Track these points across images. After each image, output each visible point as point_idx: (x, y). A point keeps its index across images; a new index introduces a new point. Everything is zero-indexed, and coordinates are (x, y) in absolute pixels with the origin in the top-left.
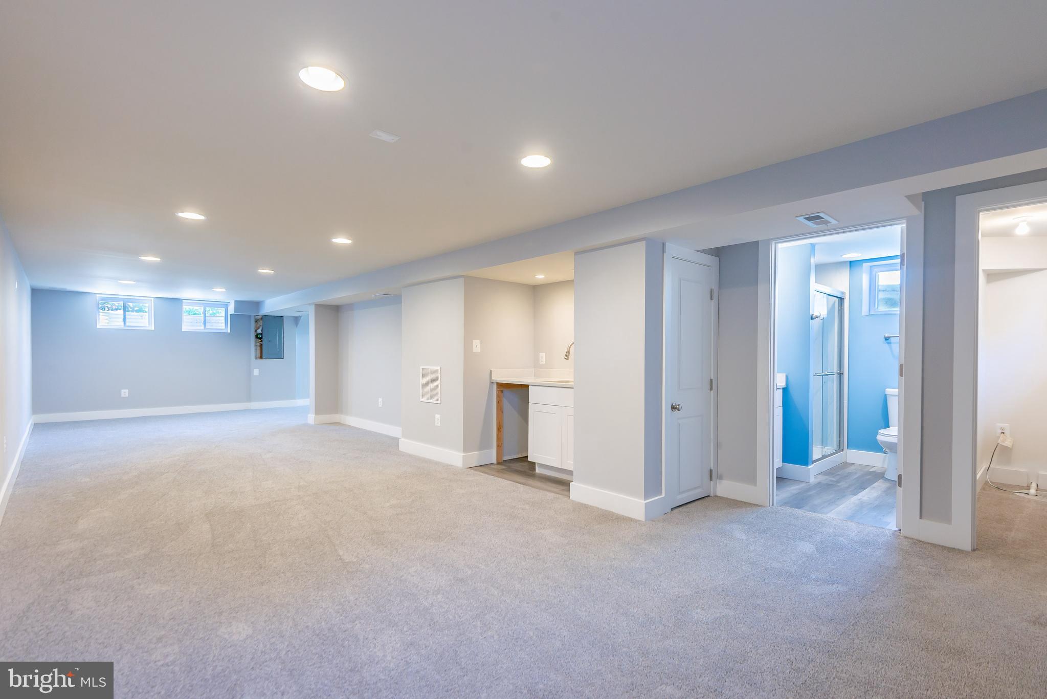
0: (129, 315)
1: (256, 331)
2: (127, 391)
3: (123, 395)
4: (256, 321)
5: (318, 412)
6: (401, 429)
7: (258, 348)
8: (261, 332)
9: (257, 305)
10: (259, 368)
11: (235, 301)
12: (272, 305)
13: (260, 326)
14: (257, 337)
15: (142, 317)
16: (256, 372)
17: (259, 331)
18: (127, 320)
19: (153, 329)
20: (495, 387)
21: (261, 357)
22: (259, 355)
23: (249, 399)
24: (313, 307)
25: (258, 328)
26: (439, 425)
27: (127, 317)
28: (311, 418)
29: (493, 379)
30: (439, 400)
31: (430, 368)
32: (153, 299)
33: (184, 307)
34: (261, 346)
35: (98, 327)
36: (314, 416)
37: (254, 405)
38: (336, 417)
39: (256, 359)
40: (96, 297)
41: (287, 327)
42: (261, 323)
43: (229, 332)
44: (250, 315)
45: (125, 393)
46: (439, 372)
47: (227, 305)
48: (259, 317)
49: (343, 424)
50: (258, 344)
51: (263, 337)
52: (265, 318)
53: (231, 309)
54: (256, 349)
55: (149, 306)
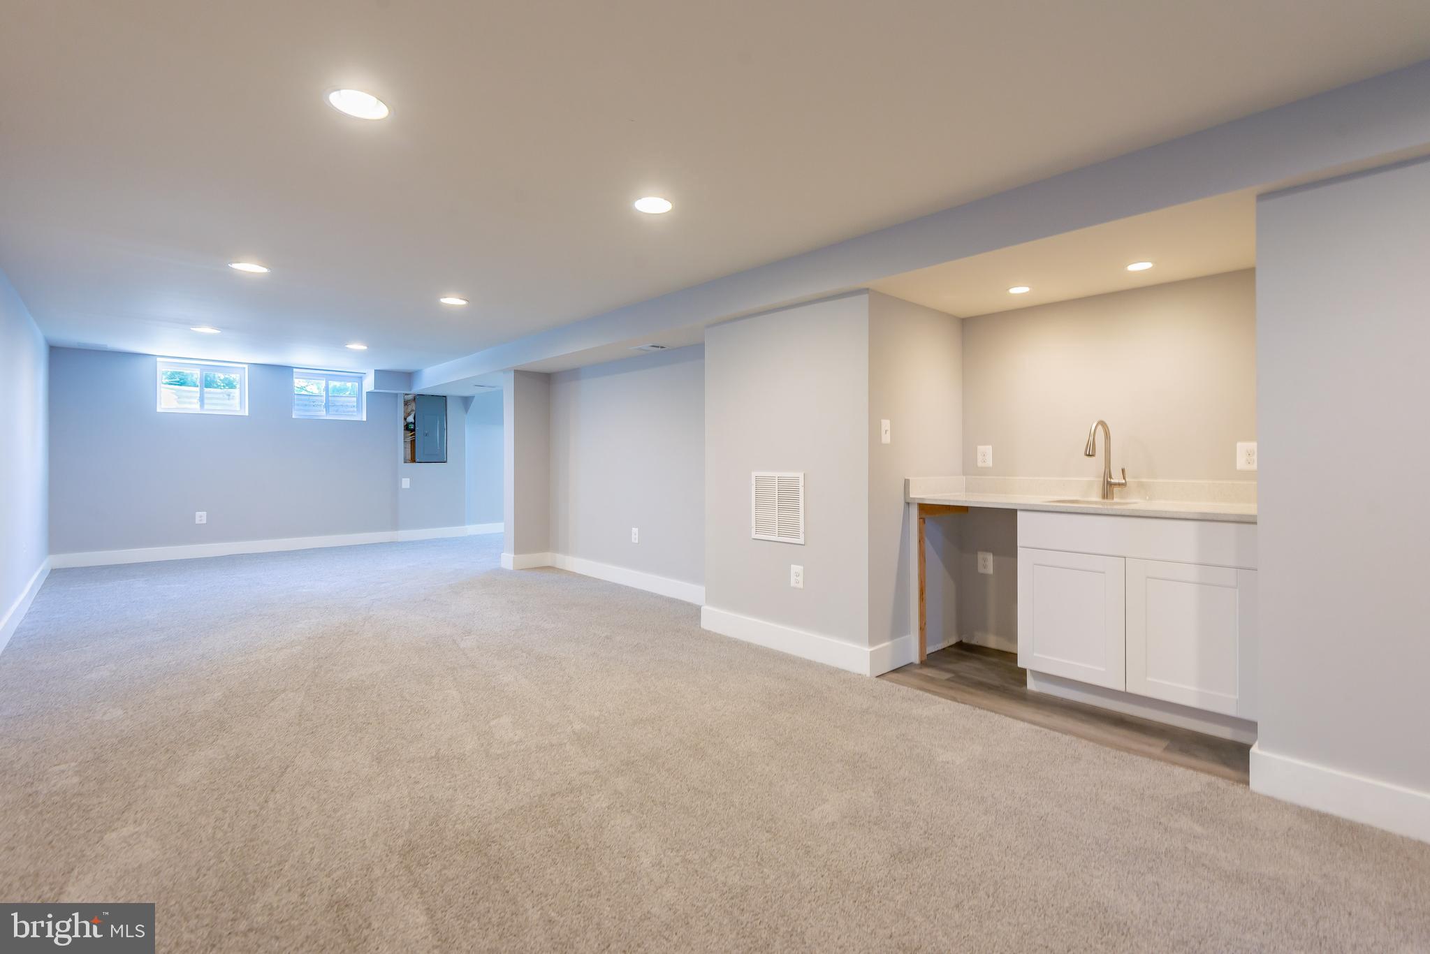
0: (210, 393)
1: (405, 419)
2: (204, 514)
3: (197, 521)
4: (406, 403)
5: (519, 548)
6: (704, 588)
7: (409, 446)
8: (413, 421)
9: (408, 376)
10: (410, 478)
11: (376, 371)
12: (433, 378)
13: (412, 411)
14: (407, 428)
15: (229, 395)
16: (406, 483)
17: (410, 419)
18: (206, 401)
19: (247, 414)
20: (914, 512)
21: (413, 460)
22: (409, 457)
23: (395, 525)
24: (512, 374)
25: (409, 415)
26: (801, 585)
27: (206, 395)
28: (508, 560)
29: (911, 496)
30: (802, 536)
31: (777, 474)
32: (246, 366)
33: (296, 381)
34: (413, 442)
35: (158, 410)
36: (513, 555)
37: (403, 535)
38: (547, 558)
39: (405, 462)
40: (156, 362)
41: (453, 411)
42: (413, 406)
43: (365, 419)
44: (397, 394)
45: (201, 517)
46: (801, 483)
47: (361, 377)
48: (410, 397)
49: (562, 570)
50: (409, 439)
51: (417, 428)
52: (419, 398)
53: (369, 384)
54: (405, 448)
55: (241, 377)
